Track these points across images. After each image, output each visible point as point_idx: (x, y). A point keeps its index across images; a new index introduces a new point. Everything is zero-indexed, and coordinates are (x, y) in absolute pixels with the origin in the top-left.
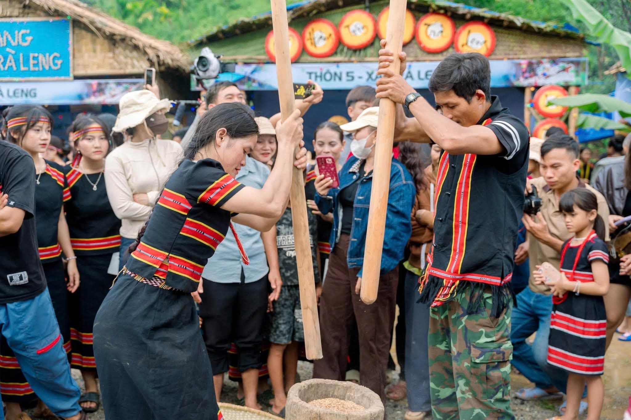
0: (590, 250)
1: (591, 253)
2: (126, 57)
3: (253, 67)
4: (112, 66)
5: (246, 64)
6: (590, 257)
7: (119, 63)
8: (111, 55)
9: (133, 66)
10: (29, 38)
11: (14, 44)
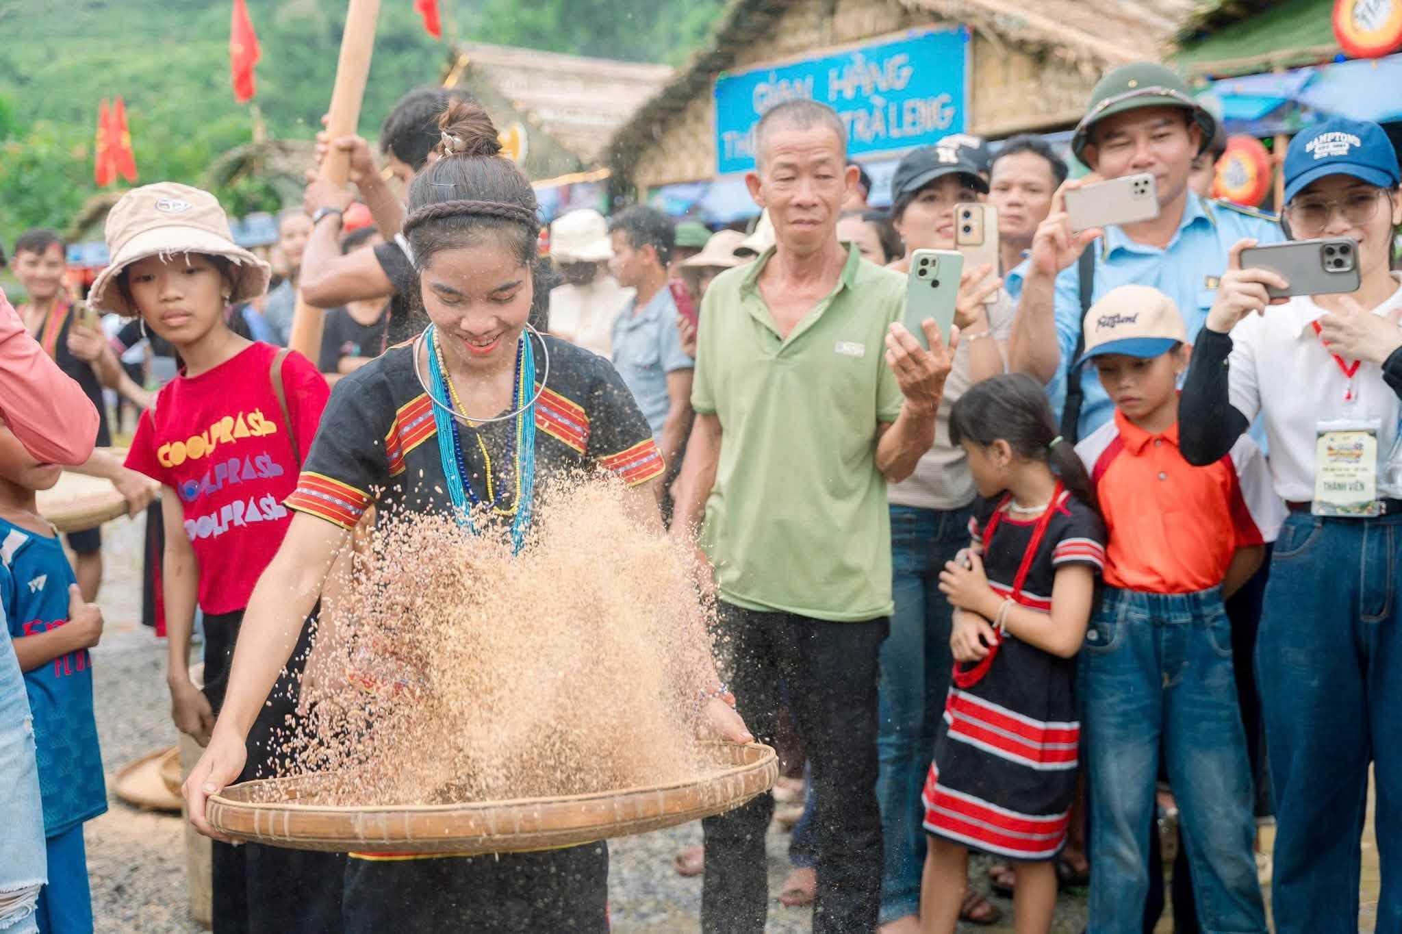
0: (1061, 536)
1: (1061, 544)
2: (1061, 85)
3: (1306, 73)
4: (1035, 110)
5: (1293, 68)
6: (1057, 555)
7: (1047, 99)
8: (1032, 85)
9: (1071, 104)
10: (906, 72)
11: (883, 86)
